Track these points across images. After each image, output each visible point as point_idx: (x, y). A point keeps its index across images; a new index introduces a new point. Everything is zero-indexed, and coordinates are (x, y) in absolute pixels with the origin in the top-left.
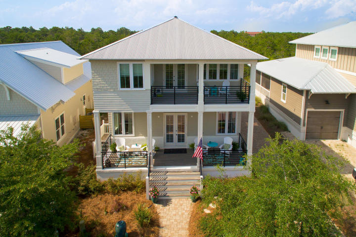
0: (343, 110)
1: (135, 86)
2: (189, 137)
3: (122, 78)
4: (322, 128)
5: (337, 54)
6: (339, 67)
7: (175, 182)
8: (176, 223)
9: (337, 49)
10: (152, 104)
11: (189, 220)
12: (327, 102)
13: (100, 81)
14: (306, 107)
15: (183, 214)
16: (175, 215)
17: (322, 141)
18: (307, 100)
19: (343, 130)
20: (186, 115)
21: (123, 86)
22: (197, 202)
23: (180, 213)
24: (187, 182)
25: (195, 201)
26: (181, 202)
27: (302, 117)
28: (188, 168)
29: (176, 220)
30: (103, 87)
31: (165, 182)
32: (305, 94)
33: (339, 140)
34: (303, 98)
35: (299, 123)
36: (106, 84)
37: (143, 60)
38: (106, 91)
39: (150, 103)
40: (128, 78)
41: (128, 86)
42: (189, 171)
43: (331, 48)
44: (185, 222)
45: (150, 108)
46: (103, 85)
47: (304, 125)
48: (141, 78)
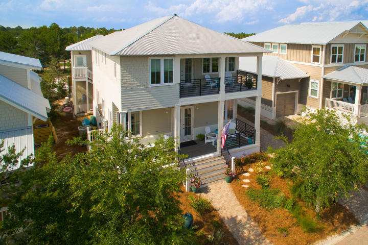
0: (297, 91)
1: (166, 81)
2: (195, 129)
3: (153, 74)
4: (285, 106)
5: (286, 50)
6: (301, 59)
7: (204, 170)
8: (227, 203)
9: (286, 45)
10: (180, 97)
11: (235, 197)
12: (289, 86)
13: (130, 78)
14: (275, 91)
15: (227, 194)
16: (221, 197)
17: (286, 117)
18: (276, 86)
19: (298, 107)
20: (192, 107)
21: (153, 82)
22: (233, 182)
23: (224, 195)
24: (215, 168)
25: (230, 181)
26: (218, 186)
27: (273, 100)
28: (211, 155)
29: (226, 201)
30: (132, 84)
31: (196, 172)
32: (274, 81)
33: (296, 114)
34: (273, 84)
35: (271, 106)
36: (136, 81)
37: (174, 55)
38: (135, 88)
39: (179, 96)
40: (159, 74)
41: (159, 82)
42: (212, 158)
43: (281, 45)
44: (233, 199)
45: (180, 102)
46: (133, 83)
47: (275, 107)
48: (171, 73)
